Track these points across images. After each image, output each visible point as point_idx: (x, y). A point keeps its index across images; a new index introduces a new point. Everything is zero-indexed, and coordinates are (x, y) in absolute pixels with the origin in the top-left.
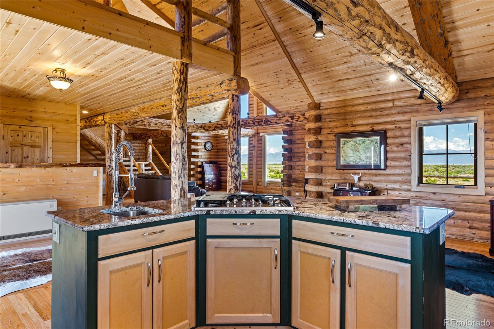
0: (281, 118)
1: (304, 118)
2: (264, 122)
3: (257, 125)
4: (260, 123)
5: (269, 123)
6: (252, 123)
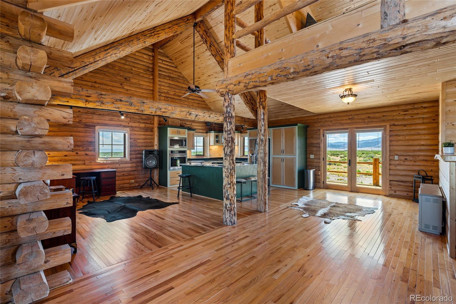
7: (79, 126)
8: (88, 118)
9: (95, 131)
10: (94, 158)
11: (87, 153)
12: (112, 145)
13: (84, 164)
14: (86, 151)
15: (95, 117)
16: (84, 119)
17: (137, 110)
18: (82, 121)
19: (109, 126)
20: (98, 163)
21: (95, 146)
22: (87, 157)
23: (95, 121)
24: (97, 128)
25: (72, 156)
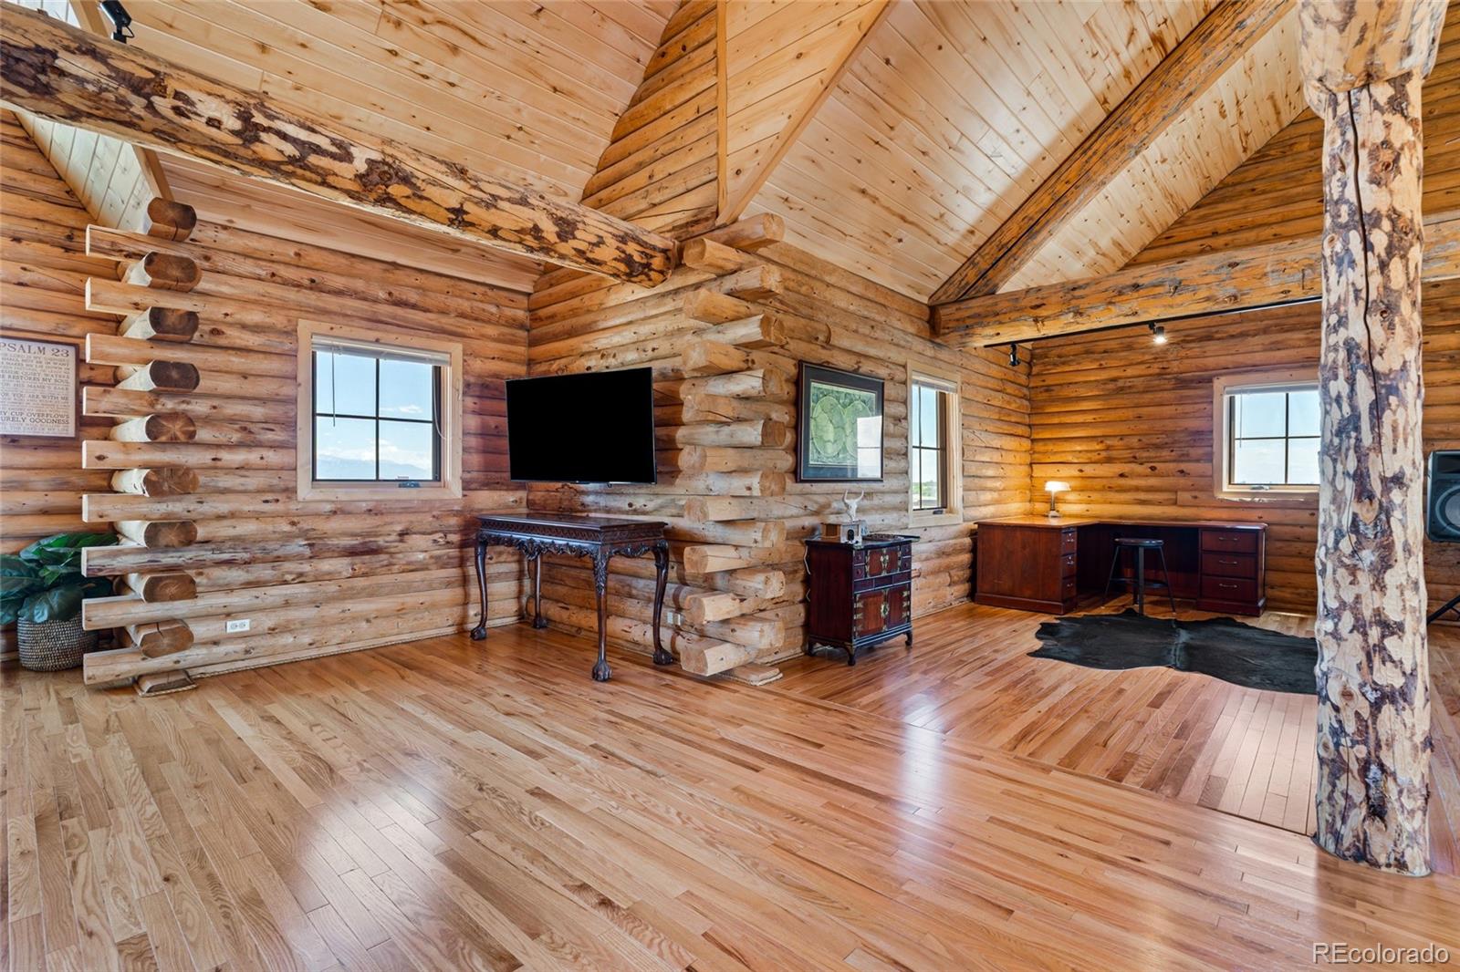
0: (501, 204)
1: (617, 254)
2: (360, 165)
3: (273, 156)
4: (313, 159)
5: (397, 190)
6: (237, 125)
7: (1158, 385)
8: (1187, 358)
9: (1211, 396)
10: (1208, 484)
11: (1183, 466)
12: (1287, 438)
13: (1175, 503)
14: (1182, 461)
15: (1211, 347)
16: (1176, 363)
17: (1208, 299)
18: (1168, 371)
19: (1266, 371)
20: (1222, 500)
21: (1212, 446)
22: (1182, 481)
23: (1210, 362)
24: (1218, 384)
25: (1140, 476)
